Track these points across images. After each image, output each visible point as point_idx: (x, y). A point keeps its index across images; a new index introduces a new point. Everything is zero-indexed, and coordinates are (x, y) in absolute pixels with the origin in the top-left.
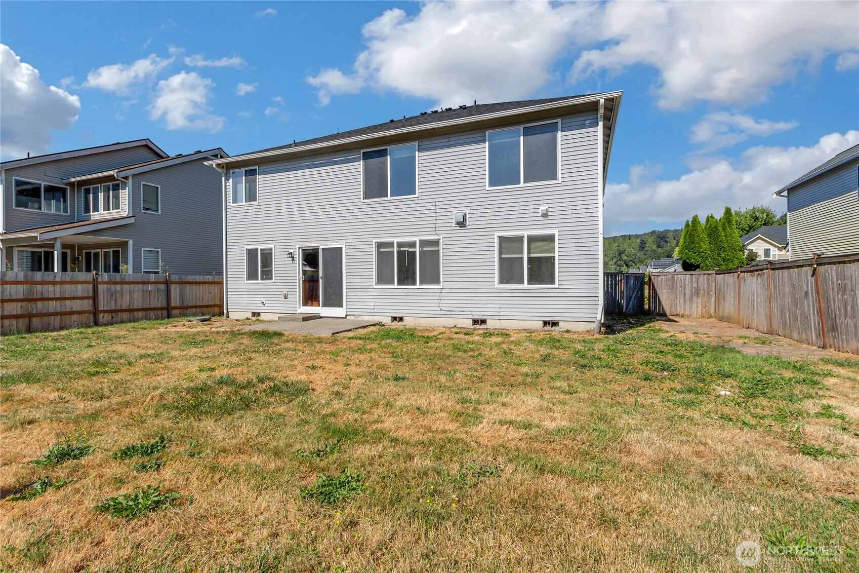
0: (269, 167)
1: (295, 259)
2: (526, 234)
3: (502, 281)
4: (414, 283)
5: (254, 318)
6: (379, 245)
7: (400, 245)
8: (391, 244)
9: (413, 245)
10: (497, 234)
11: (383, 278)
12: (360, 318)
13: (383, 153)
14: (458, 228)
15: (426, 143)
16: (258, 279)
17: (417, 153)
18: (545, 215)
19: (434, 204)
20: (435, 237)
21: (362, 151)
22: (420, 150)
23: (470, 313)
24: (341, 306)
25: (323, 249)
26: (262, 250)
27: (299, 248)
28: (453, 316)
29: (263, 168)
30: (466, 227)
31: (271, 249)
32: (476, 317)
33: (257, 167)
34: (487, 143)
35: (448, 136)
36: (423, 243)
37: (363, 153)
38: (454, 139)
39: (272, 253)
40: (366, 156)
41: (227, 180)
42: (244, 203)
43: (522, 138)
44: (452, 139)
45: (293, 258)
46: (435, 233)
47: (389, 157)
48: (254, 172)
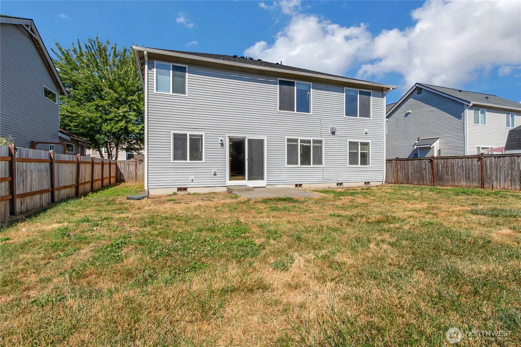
0: (199, 69)
1: (224, 145)
2: (360, 141)
3: (350, 164)
4: (309, 164)
5: (180, 193)
6: (289, 140)
7: (302, 141)
8: (296, 140)
9: (309, 142)
10: (348, 140)
11: (291, 160)
12: (276, 187)
13: (292, 84)
14: (331, 135)
15: (316, 85)
16: (186, 160)
17: (312, 89)
18: (366, 133)
19: (319, 120)
20: (321, 139)
21: (279, 79)
22: (313, 88)
23: (336, 180)
24: (262, 178)
25: (249, 140)
26: (190, 135)
27: (228, 137)
28: (328, 182)
29: (194, 68)
30: (335, 135)
31: (202, 136)
32: (338, 182)
33: (187, 66)
34: (345, 93)
35: (327, 84)
36: (315, 141)
38: (330, 87)
39: (202, 139)
40: (281, 83)
41: (150, 68)
42: (171, 93)
43: (358, 95)
44: (328, 87)
45: (222, 144)
46: (320, 136)
47: (295, 87)
48: (183, 70)
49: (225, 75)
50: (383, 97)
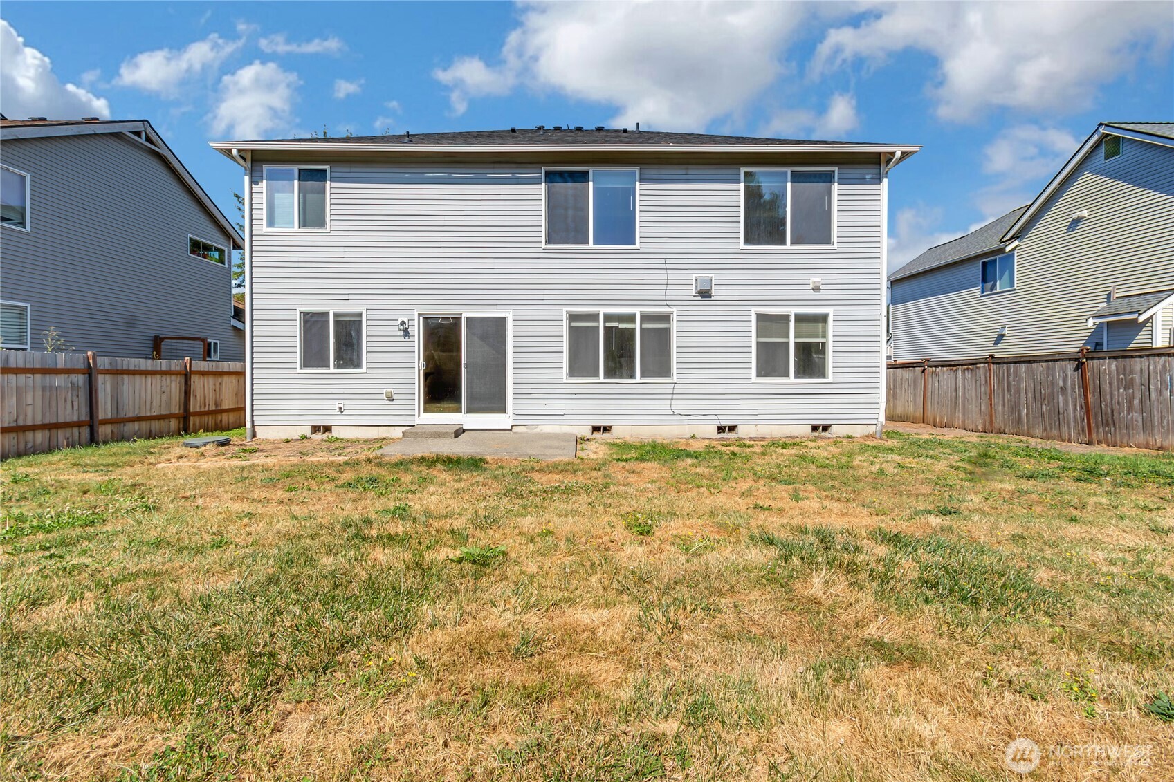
0: (353, 170)
1: (411, 333)
2: (793, 311)
3: (759, 374)
4: (632, 376)
5: (318, 437)
6: (573, 317)
7: (608, 318)
8: (594, 317)
9: (631, 318)
10: (755, 310)
11: (579, 364)
12: (538, 430)
13: (584, 177)
14: (699, 298)
15: (653, 171)
16: (328, 366)
17: (638, 183)
18: (817, 289)
19: (663, 261)
20: (666, 310)
21: (544, 169)
22: (642, 181)
23: (715, 417)
24: (503, 410)
25: (468, 318)
26: (336, 315)
27: (420, 315)
28: (690, 422)
29: (342, 171)
30: (710, 297)
31: (360, 315)
32: (723, 423)
33: (327, 168)
34: (742, 185)
35: (686, 166)
36: (646, 317)
37: (546, 172)
38: (694, 172)
39: (360, 322)
40: (551, 177)
41: (254, 181)
42: (296, 228)
43: (789, 184)
44: (690, 172)
45: (406, 332)
46: (664, 303)
47: (591, 184)
48: (321, 176)
49: (414, 175)
50: (879, 181)
